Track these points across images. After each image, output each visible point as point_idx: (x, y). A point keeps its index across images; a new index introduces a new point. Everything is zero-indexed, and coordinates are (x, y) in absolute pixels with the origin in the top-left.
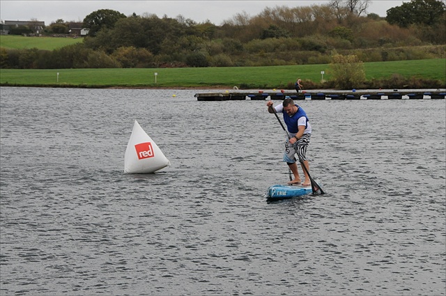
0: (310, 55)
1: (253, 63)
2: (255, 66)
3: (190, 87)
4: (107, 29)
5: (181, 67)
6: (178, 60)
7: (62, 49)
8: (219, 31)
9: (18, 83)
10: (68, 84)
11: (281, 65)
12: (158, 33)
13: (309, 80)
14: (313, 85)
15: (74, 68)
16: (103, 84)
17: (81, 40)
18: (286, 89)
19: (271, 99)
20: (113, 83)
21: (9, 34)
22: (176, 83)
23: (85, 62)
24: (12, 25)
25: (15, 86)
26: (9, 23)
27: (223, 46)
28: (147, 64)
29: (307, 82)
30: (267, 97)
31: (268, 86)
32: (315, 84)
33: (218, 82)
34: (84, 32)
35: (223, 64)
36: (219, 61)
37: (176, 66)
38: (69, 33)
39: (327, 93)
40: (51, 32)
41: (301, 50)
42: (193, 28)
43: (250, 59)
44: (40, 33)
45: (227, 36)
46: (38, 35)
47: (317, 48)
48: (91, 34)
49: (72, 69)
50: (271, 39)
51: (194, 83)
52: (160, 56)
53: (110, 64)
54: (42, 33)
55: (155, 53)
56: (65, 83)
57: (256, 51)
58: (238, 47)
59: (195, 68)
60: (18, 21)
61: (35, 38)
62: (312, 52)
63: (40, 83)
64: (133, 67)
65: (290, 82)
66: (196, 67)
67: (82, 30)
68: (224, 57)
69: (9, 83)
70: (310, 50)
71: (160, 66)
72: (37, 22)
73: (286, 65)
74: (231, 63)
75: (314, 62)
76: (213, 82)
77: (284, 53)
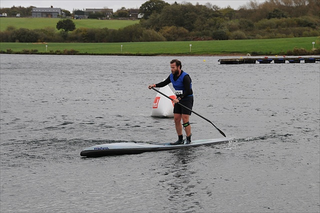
0: (304, 30)
1: (262, 37)
2: (263, 39)
3: (215, 54)
4: (156, 14)
5: (209, 40)
6: (206, 35)
7: (125, 28)
8: (236, 14)
9: (94, 53)
10: (129, 53)
11: (283, 38)
12: (192, 16)
13: (303, 49)
14: (306, 52)
15: (132, 42)
16: (153, 53)
17: (138, 22)
18: (286, 55)
19: (275, 63)
20: (160, 52)
21: (88, 18)
22: (205, 52)
23: (141, 37)
24: (91, 12)
25: (92, 54)
26: (89, 11)
27: (239, 24)
28: (184, 38)
29: (302, 50)
30: (271, 61)
31: (272, 53)
33: (235, 51)
34: (140, 16)
35: (239, 38)
36: (236, 36)
37: (205, 40)
38: (129, 17)
39: (316, 58)
40: (117, 17)
41: (297, 27)
42: (218, 11)
43: (259, 33)
44: (109, 17)
45: (242, 17)
46: (108, 19)
47: (309, 25)
48: (145, 18)
49: (131, 43)
50: (274, 19)
51: (218, 52)
52: (193, 32)
53: (158, 39)
54: (111, 17)
55: (190, 30)
56: (127, 53)
57: (264, 28)
58: (251, 25)
59: (219, 41)
60: (95, 9)
61: (106, 20)
63: (110, 53)
64: (174, 40)
65: (289, 50)
67: (139, 14)
68: (239, 32)
70: (305, 27)
71: (194, 40)
72: (108, 9)
73: (286, 37)
74: (246, 37)
75: (306, 36)
76: (232, 51)
77: (284, 29)
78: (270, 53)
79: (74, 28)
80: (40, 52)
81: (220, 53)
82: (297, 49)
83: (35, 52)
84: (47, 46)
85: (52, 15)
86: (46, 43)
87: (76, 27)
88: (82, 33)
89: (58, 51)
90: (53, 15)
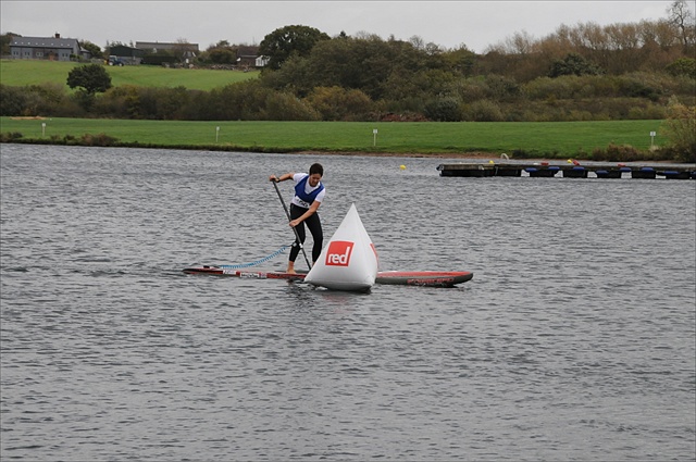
0: (633, 105)
1: (537, 117)
2: (538, 121)
3: (431, 153)
4: (298, 58)
5: (417, 120)
6: (411, 110)
7: (226, 89)
8: (481, 64)
9: (153, 143)
10: (234, 145)
11: (584, 120)
12: (380, 65)
13: (629, 146)
14: (635, 154)
15: (243, 120)
16: (289, 147)
17: (255, 75)
18: (590, 159)
19: (564, 176)
20: (306, 145)
21: (142, 63)
22: (408, 147)
23: (261, 110)
24: (147, 50)
25: (150, 147)
26: (143, 47)
27: (487, 87)
28: (361, 115)
29: (626, 149)
30: (556, 171)
31: (559, 155)
32: (639, 152)
33: (477, 147)
34: (260, 62)
35: (487, 118)
36: (480, 112)
37: (408, 119)
38: (236, 63)
39: (658, 169)
40: (209, 62)
41: (617, 96)
42: (439, 57)
43: (531, 108)
44: (190, 63)
45: (494, 71)
46: (187, 66)
47: (645, 93)
48: (273, 66)
49: (239, 122)
50: (567, 77)
51: (437, 148)
52: (382, 102)
53: (302, 115)
54: (194, 63)
55: (375, 97)
56: (229, 144)
57: (542, 97)
58: (511, 90)
59: (439, 123)
60: (157, 44)
61: (183, 69)
62: (636, 99)
63: (189, 143)
64: (338, 120)
65: (598, 147)
66: (442, 121)
67: (260, 58)
68: (488, 105)
69: (140, 142)
70: (633, 96)
71: (382, 119)
72: (187, 45)
73: (592, 120)
74: (501, 115)
75: (638, 117)
76: (467, 146)
77: (588, 100)
78: (556, 153)
79: (109, 87)
80: (28, 137)
81: (442, 151)
82: (614, 146)
83: (15, 139)
84: (44, 126)
85: (57, 55)
86: (43, 119)
87: (113, 83)
88: (126, 98)
89: (69, 138)
90: (60, 55)
